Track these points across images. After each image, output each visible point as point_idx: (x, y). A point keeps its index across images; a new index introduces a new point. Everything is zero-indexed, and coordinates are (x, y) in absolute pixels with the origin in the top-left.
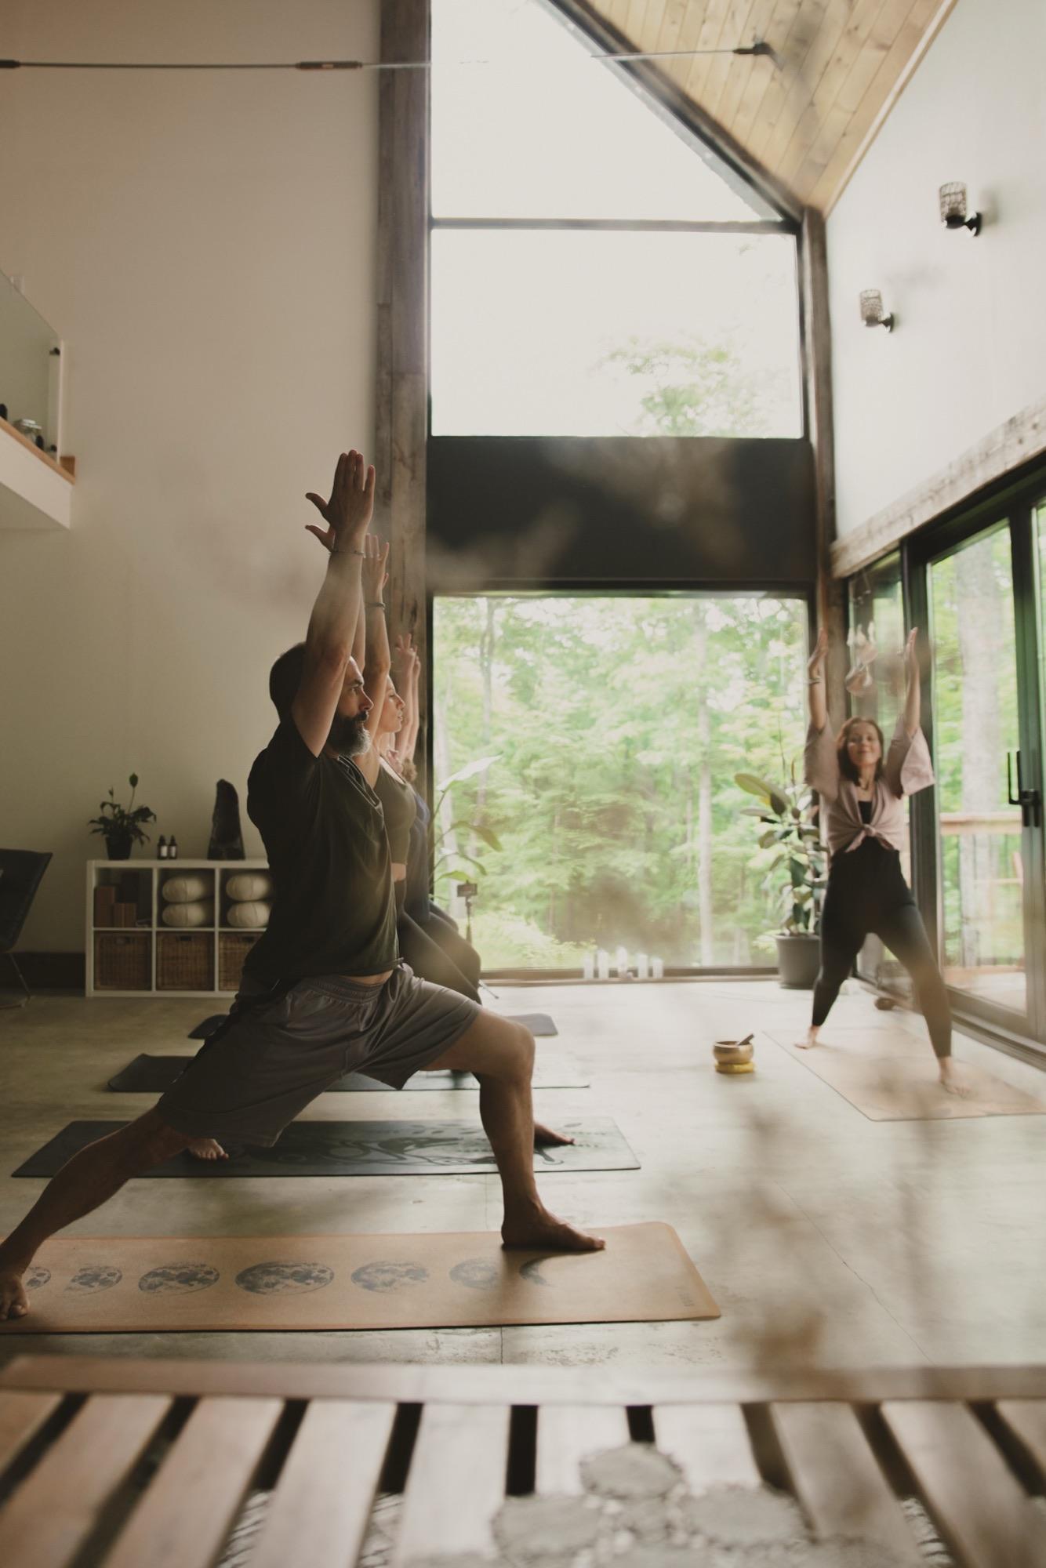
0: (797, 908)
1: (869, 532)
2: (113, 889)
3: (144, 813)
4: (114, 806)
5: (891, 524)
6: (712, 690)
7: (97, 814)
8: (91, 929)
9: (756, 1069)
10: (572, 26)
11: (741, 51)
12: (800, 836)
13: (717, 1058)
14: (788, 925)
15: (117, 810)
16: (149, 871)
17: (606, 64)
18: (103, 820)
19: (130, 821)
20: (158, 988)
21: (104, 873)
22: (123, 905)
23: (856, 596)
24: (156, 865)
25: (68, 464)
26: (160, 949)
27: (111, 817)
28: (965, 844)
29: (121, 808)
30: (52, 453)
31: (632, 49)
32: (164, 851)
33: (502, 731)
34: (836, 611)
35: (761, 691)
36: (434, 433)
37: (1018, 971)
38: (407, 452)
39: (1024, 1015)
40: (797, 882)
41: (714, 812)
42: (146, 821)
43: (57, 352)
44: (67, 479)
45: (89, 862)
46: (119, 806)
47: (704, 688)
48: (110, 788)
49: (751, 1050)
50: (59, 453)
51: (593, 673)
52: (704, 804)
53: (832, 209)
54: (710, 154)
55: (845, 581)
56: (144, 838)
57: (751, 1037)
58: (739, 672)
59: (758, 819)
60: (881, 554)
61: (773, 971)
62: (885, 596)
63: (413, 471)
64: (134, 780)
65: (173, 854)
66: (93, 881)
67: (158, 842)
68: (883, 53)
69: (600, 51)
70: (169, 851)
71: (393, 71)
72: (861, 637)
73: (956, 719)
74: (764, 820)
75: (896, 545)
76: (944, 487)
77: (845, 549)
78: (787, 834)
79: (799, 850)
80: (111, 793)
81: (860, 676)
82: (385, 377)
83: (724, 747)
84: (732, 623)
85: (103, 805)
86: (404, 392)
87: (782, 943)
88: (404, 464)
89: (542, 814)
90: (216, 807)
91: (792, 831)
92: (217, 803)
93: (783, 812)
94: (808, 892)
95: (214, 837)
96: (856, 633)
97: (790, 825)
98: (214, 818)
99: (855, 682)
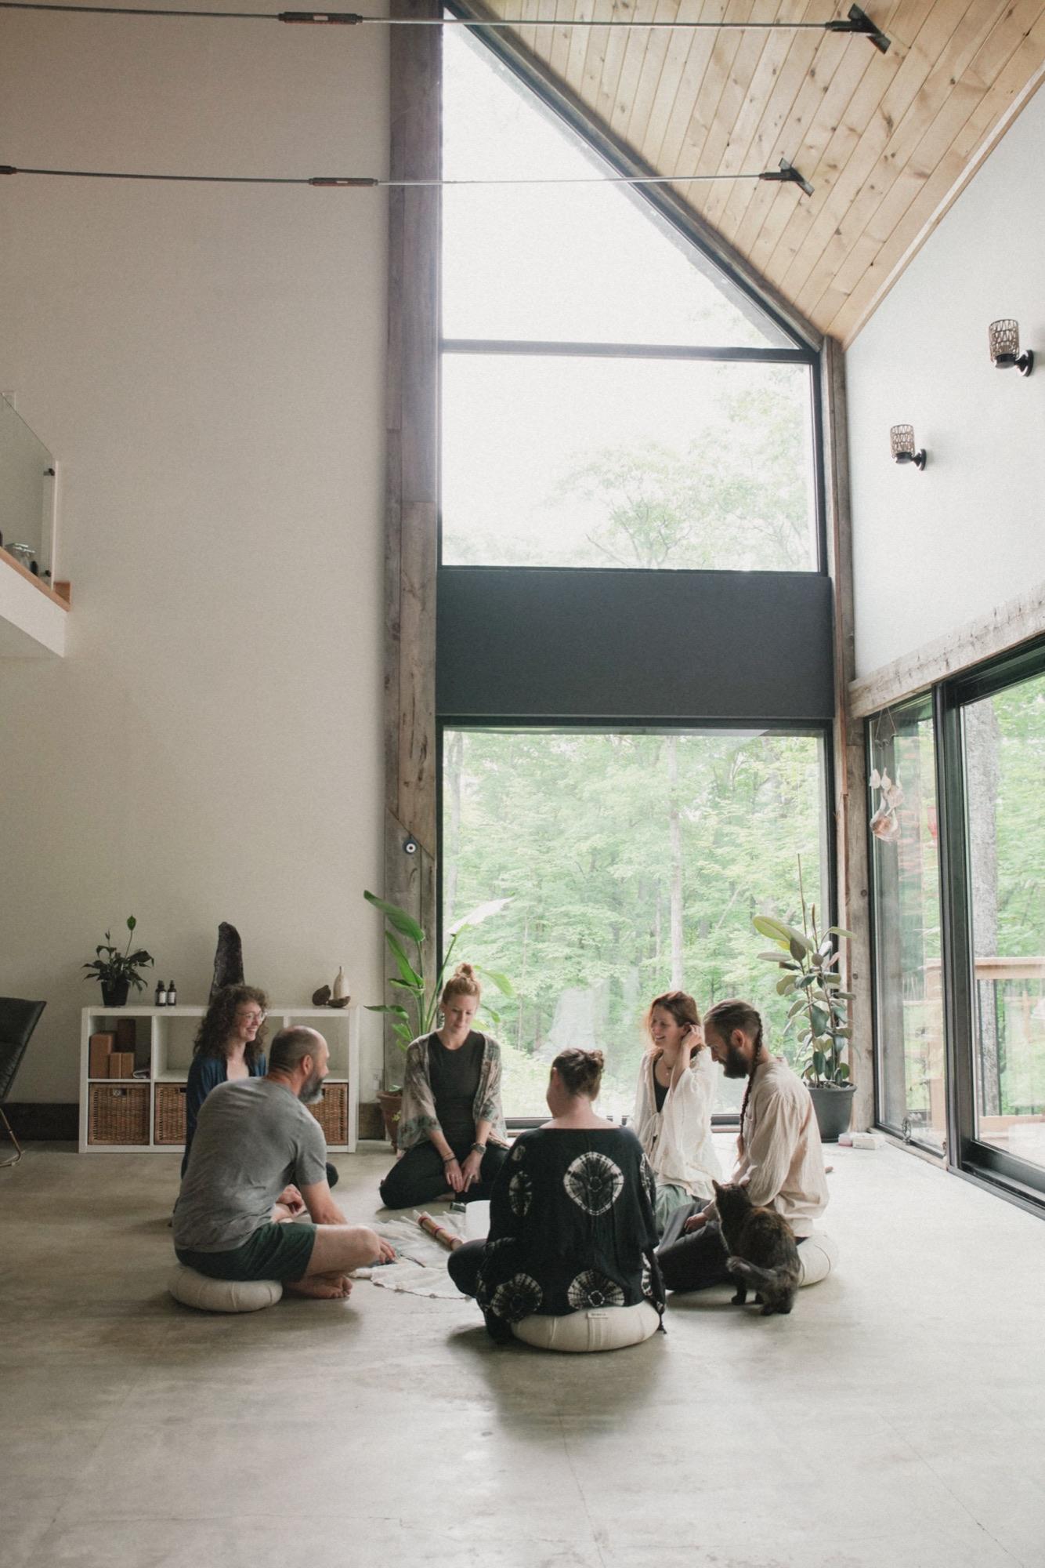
0: (818, 1057)
1: (897, 673)
2: (110, 1038)
3: (142, 957)
4: (111, 950)
5: (921, 667)
7: (93, 957)
8: (85, 1081)
10: (585, 145)
11: (768, 176)
12: (820, 983)
15: (113, 955)
16: (148, 1020)
17: (621, 188)
18: (98, 964)
19: (127, 965)
20: (156, 1143)
21: (99, 1021)
22: (120, 1054)
24: (155, 1013)
25: (63, 591)
26: (158, 1100)
27: (106, 961)
29: (117, 951)
30: (47, 578)
31: (651, 172)
32: (163, 997)
33: (471, 841)
34: (857, 751)
36: (445, 563)
38: (416, 583)
40: (817, 1031)
42: (144, 966)
43: (51, 472)
44: (62, 606)
45: (84, 1010)
46: (115, 949)
48: (106, 932)
50: (53, 578)
51: (561, 783)
53: (853, 339)
54: (726, 281)
55: (865, 720)
56: (141, 982)
59: (777, 964)
60: (910, 696)
63: (424, 604)
64: (132, 923)
65: (173, 1001)
66: (88, 1029)
67: (156, 987)
68: (921, 182)
69: (615, 173)
70: (168, 997)
71: (403, 188)
72: (886, 782)
74: (784, 966)
75: (929, 687)
76: (986, 634)
77: (867, 689)
78: (809, 980)
79: (818, 998)
80: (108, 937)
81: (885, 820)
82: (394, 505)
85: (99, 949)
86: (414, 522)
88: (414, 595)
89: (511, 925)
90: (218, 951)
91: (813, 978)
92: (219, 946)
93: (803, 957)
94: (829, 1040)
95: (215, 982)
96: (881, 776)
97: (811, 971)
98: (216, 962)
99: (881, 827)
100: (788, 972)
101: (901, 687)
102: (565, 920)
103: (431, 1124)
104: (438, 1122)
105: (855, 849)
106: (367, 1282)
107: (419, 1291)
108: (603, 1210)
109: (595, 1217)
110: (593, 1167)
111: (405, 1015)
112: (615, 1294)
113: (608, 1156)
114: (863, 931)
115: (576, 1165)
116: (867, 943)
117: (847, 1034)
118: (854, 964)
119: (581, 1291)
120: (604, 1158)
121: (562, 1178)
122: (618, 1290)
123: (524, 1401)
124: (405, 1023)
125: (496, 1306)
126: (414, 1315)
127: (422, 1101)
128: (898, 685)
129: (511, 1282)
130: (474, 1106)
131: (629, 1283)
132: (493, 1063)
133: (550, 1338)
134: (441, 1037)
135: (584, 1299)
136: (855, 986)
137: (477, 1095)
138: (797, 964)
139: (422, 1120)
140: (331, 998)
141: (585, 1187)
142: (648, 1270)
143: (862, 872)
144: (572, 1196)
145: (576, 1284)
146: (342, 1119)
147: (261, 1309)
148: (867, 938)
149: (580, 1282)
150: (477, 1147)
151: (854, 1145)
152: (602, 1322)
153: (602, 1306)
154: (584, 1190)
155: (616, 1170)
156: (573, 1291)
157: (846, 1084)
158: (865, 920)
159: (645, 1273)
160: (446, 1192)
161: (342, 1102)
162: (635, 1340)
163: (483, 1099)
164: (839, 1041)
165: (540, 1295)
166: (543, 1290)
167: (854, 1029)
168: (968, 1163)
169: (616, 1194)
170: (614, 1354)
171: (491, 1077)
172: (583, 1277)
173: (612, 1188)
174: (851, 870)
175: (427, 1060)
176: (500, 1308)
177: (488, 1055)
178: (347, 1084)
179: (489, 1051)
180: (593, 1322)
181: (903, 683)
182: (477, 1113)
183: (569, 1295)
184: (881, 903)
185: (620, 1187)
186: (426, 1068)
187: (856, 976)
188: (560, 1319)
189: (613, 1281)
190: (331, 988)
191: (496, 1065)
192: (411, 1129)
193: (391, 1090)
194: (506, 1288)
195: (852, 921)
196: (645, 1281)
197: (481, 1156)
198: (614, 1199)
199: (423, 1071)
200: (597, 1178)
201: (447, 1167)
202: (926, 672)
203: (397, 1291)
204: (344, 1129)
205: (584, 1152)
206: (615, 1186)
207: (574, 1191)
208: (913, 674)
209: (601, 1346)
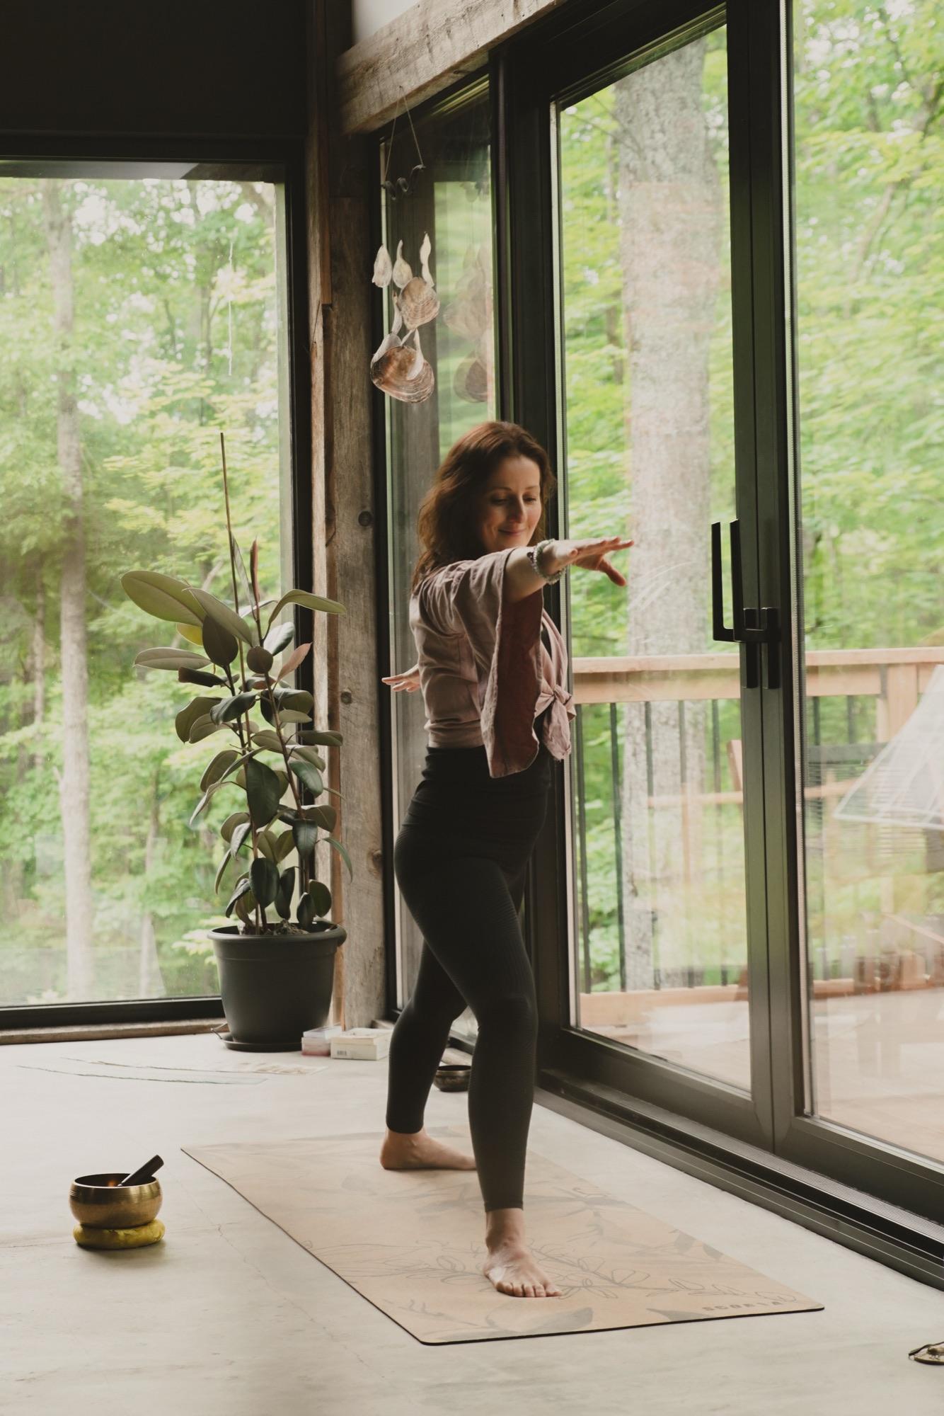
0: (262, 871)
6: (87, 380)
9: (165, 1238)
12: (268, 713)
13: (78, 1212)
14: (240, 907)
23: (392, 177)
28: (630, 720)
35: (193, 384)
37: (739, 998)
39: (747, 1096)
40: (261, 810)
41: (92, 652)
47: (70, 376)
49: (156, 1194)
52: (70, 636)
55: (370, 140)
57: (156, 1163)
58: (148, 338)
59: (175, 675)
60: (448, 81)
61: (210, 1009)
62: (457, 178)
72: (402, 270)
73: (617, 443)
74: (192, 677)
75: (484, 59)
77: (371, 68)
78: (240, 706)
79: (265, 742)
81: (400, 356)
83: (115, 504)
84: (135, 229)
87: (228, 949)
91: (251, 702)
93: (232, 658)
94: (286, 833)
96: (394, 260)
97: (246, 686)
99: (391, 370)
101: (432, 60)
105: (347, 424)
114: (362, 602)
116: (371, 626)
117: (328, 819)
118: (344, 672)
128: (426, 57)
136: (347, 718)
138: (220, 673)
143: (362, 474)
148: (371, 615)
151: (333, 1053)
157: (324, 926)
158: (368, 578)
164: (305, 835)
167: (345, 810)
168: (552, 1072)
174: (338, 469)
181: (436, 50)
184: (402, 540)
187: (347, 698)
195: (339, 580)
202: (476, 23)
208: (454, 29)
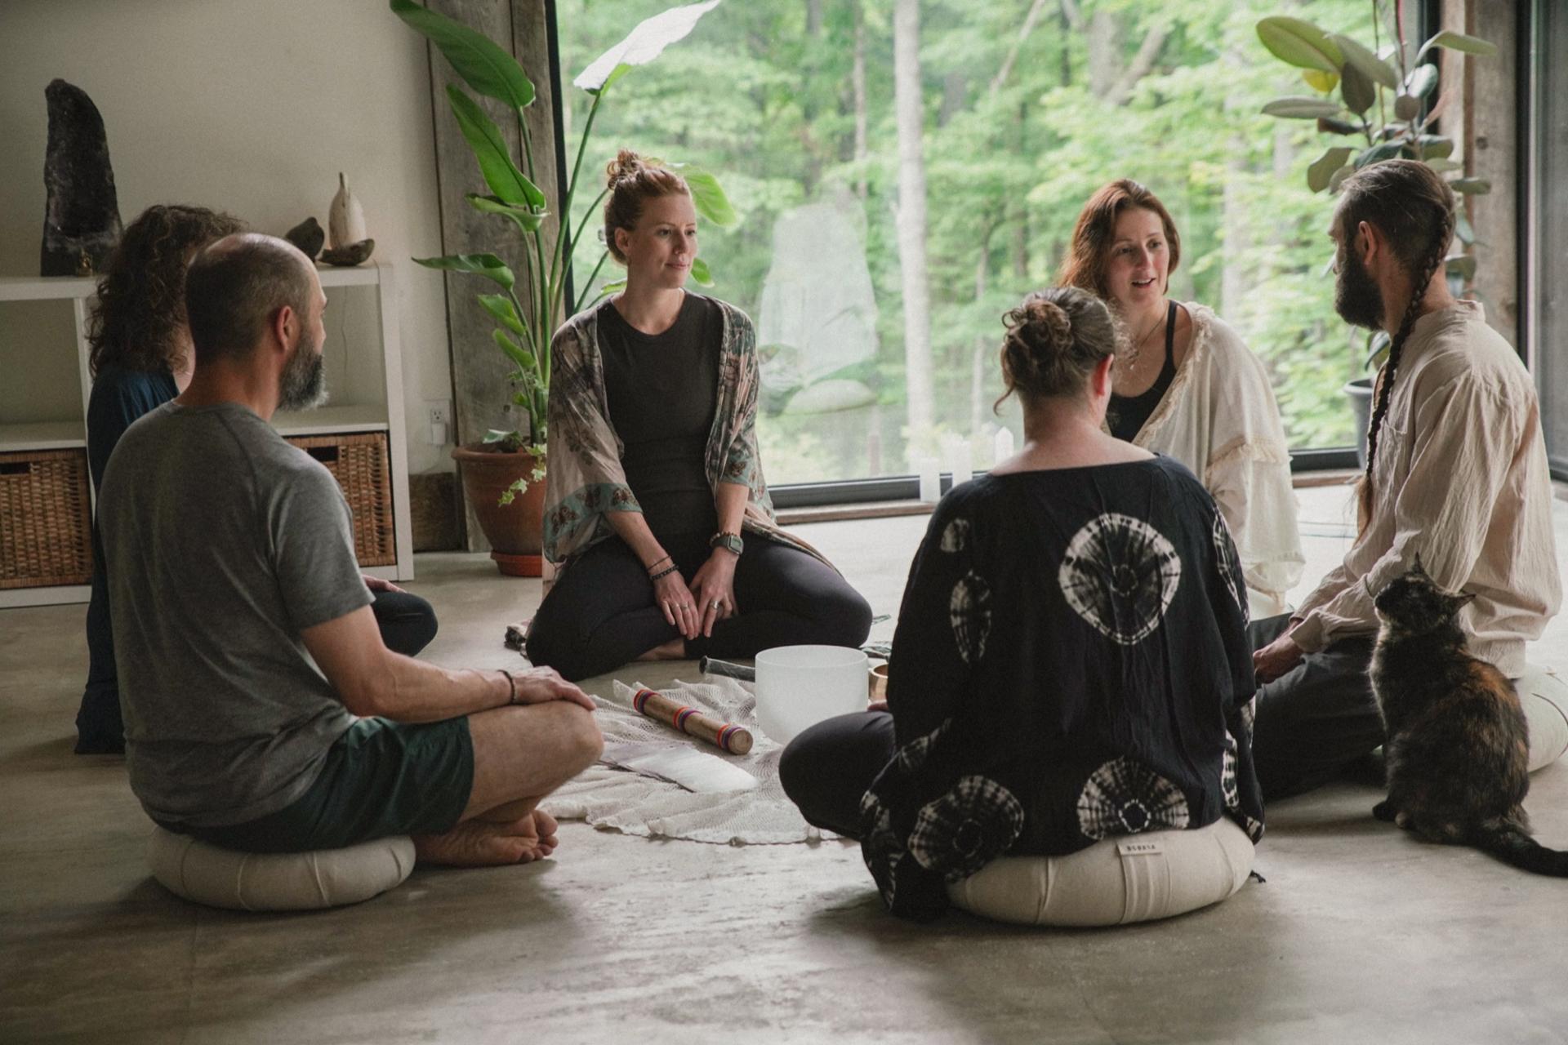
59: (1314, 122)
74: (1329, 126)
87: (1363, 403)
90: (51, 148)
92: (51, 138)
95: (52, 221)
98: (47, 173)
100: (1340, 141)
102: (653, 87)
103: (617, 499)
104: (630, 494)
106: (579, 827)
107: (700, 834)
108: (1144, 633)
109: (1130, 646)
110: (1115, 545)
111: (507, 273)
112: (1170, 806)
113: (1144, 519)
114: (1500, 41)
115: (1081, 543)
116: (1511, 66)
117: (1467, 270)
118: (1480, 115)
119: (1103, 803)
120: (1134, 524)
121: (1055, 574)
122: (1176, 796)
123: (1035, 1026)
124: (507, 293)
125: (919, 847)
126: (716, 882)
127: (593, 453)
129: (952, 797)
130: (708, 455)
131: (1199, 778)
132: (743, 359)
133: (1041, 902)
134: (622, 311)
135: (1110, 818)
136: (1482, 164)
137: (714, 430)
138: (1357, 122)
139: (597, 494)
140: (327, 245)
141: (1106, 590)
142: (1231, 752)
144: (1079, 608)
145: (1092, 788)
146: (379, 510)
147: (379, 895)
148: (1511, 53)
149: (1100, 785)
150: (723, 542)
152: (1150, 862)
153: (1145, 831)
154: (1101, 595)
155: (1163, 546)
156: (1089, 804)
158: (1508, 14)
159: (1227, 759)
160: (665, 642)
161: (377, 473)
162: (1215, 896)
163: (728, 436)
165: (1020, 816)
166: (1025, 804)
167: (1478, 261)
169: (1168, 598)
170: (1173, 926)
171: (742, 390)
172: (1105, 773)
173: (1160, 586)
175: (598, 363)
176: (931, 851)
177: (732, 343)
178: (388, 432)
179: (733, 334)
180: (1132, 865)
182: (716, 470)
183: (1081, 813)
185: (1175, 582)
186: (599, 380)
187: (1483, 143)
188: (1060, 861)
189: (1166, 776)
190: (324, 224)
191: (749, 365)
192: (573, 516)
193: (486, 441)
194: (943, 809)
196: (1228, 775)
197: (735, 560)
198: (1164, 607)
199: (593, 386)
200: (1125, 566)
201: (660, 589)
203: (653, 837)
204: (385, 533)
205: (1094, 515)
206: (1165, 582)
207: (1082, 599)
209: (1150, 911)
